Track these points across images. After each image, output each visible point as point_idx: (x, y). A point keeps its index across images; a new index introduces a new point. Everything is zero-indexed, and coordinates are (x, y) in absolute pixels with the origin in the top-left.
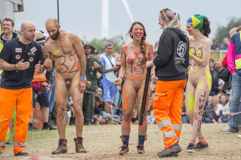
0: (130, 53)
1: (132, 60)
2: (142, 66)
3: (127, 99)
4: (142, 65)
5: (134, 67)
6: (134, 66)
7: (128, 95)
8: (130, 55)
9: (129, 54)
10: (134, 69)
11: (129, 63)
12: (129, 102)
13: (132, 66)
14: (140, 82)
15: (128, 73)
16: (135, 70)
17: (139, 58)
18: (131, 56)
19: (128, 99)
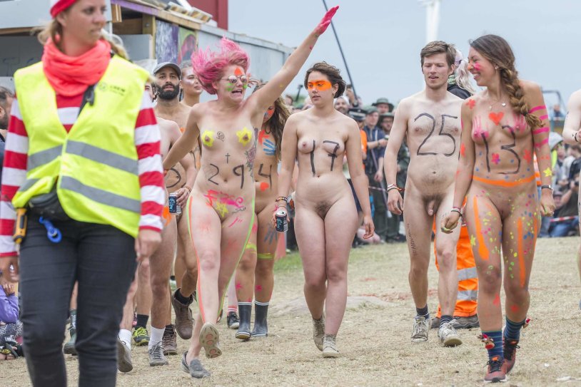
0: (480, 117)
1: (483, 134)
2: (512, 148)
3: (486, 232)
4: (514, 145)
5: (493, 154)
6: (492, 150)
7: (486, 224)
8: (478, 123)
9: (478, 120)
10: (493, 161)
11: (480, 145)
12: (491, 240)
13: (487, 152)
14: (510, 198)
15: (477, 170)
16: (497, 163)
17: (503, 127)
18: (480, 124)
19: (489, 233)
